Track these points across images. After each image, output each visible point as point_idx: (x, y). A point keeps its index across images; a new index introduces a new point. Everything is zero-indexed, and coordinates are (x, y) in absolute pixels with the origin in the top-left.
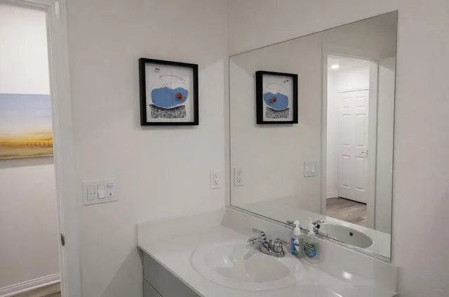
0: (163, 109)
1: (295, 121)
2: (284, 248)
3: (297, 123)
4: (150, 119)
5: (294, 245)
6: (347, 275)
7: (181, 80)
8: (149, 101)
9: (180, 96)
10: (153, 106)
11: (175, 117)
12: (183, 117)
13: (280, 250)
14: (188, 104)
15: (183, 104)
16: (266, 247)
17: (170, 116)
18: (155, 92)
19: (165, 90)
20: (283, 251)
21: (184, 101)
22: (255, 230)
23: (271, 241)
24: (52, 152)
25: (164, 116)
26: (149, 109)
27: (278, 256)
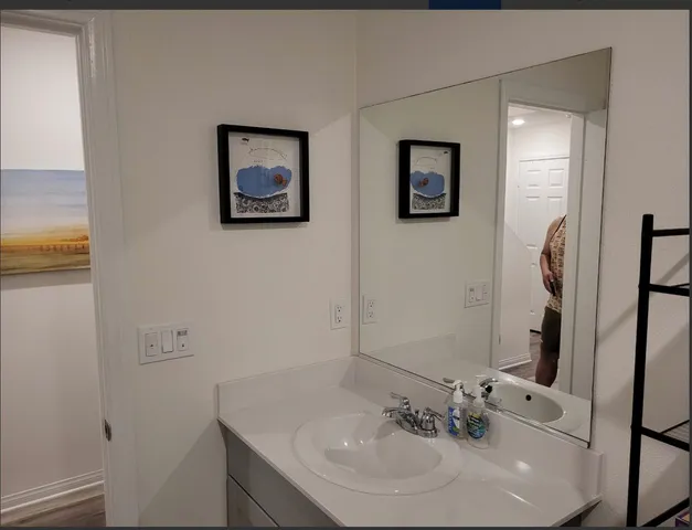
0: (254, 200)
1: (454, 211)
2: (438, 424)
3: (457, 215)
4: (235, 214)
5: (452, 418)
6: (522, 466)
7: (282, 156)
8: (234, 188)
9: (280, 179)
10: (239, 195)
11: (273, 211)
12: (284, 210)
13: (430, 426)
14: (292, 191)
15: (283, 191)
16: (409, 422)
17: (265, 209)
18: (242, 173)
19: (258, 170)
20: (434, 428)
21: (285, 186)
22: (394, 396)
23: (417, 412)
24: (88, 262)
25: (256, 209)
26: (234, 200)
27: (426, 435)
